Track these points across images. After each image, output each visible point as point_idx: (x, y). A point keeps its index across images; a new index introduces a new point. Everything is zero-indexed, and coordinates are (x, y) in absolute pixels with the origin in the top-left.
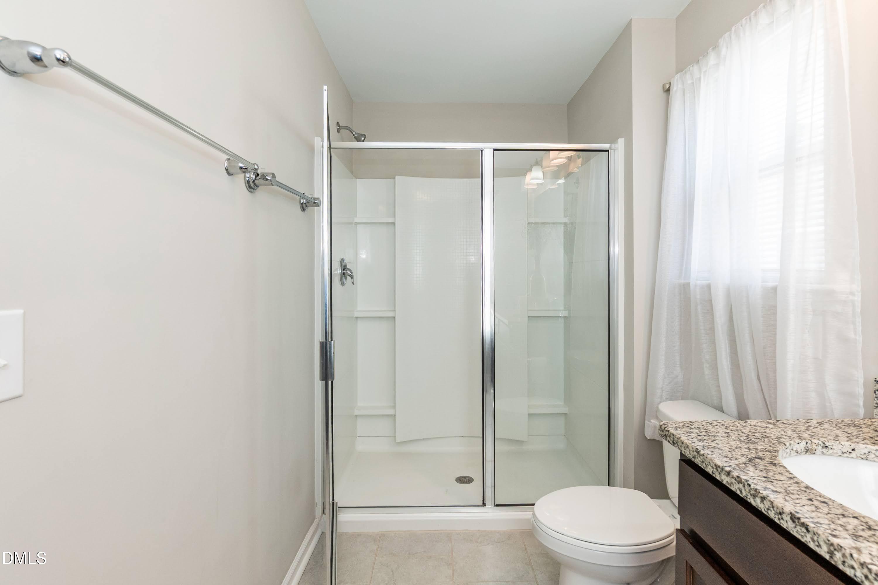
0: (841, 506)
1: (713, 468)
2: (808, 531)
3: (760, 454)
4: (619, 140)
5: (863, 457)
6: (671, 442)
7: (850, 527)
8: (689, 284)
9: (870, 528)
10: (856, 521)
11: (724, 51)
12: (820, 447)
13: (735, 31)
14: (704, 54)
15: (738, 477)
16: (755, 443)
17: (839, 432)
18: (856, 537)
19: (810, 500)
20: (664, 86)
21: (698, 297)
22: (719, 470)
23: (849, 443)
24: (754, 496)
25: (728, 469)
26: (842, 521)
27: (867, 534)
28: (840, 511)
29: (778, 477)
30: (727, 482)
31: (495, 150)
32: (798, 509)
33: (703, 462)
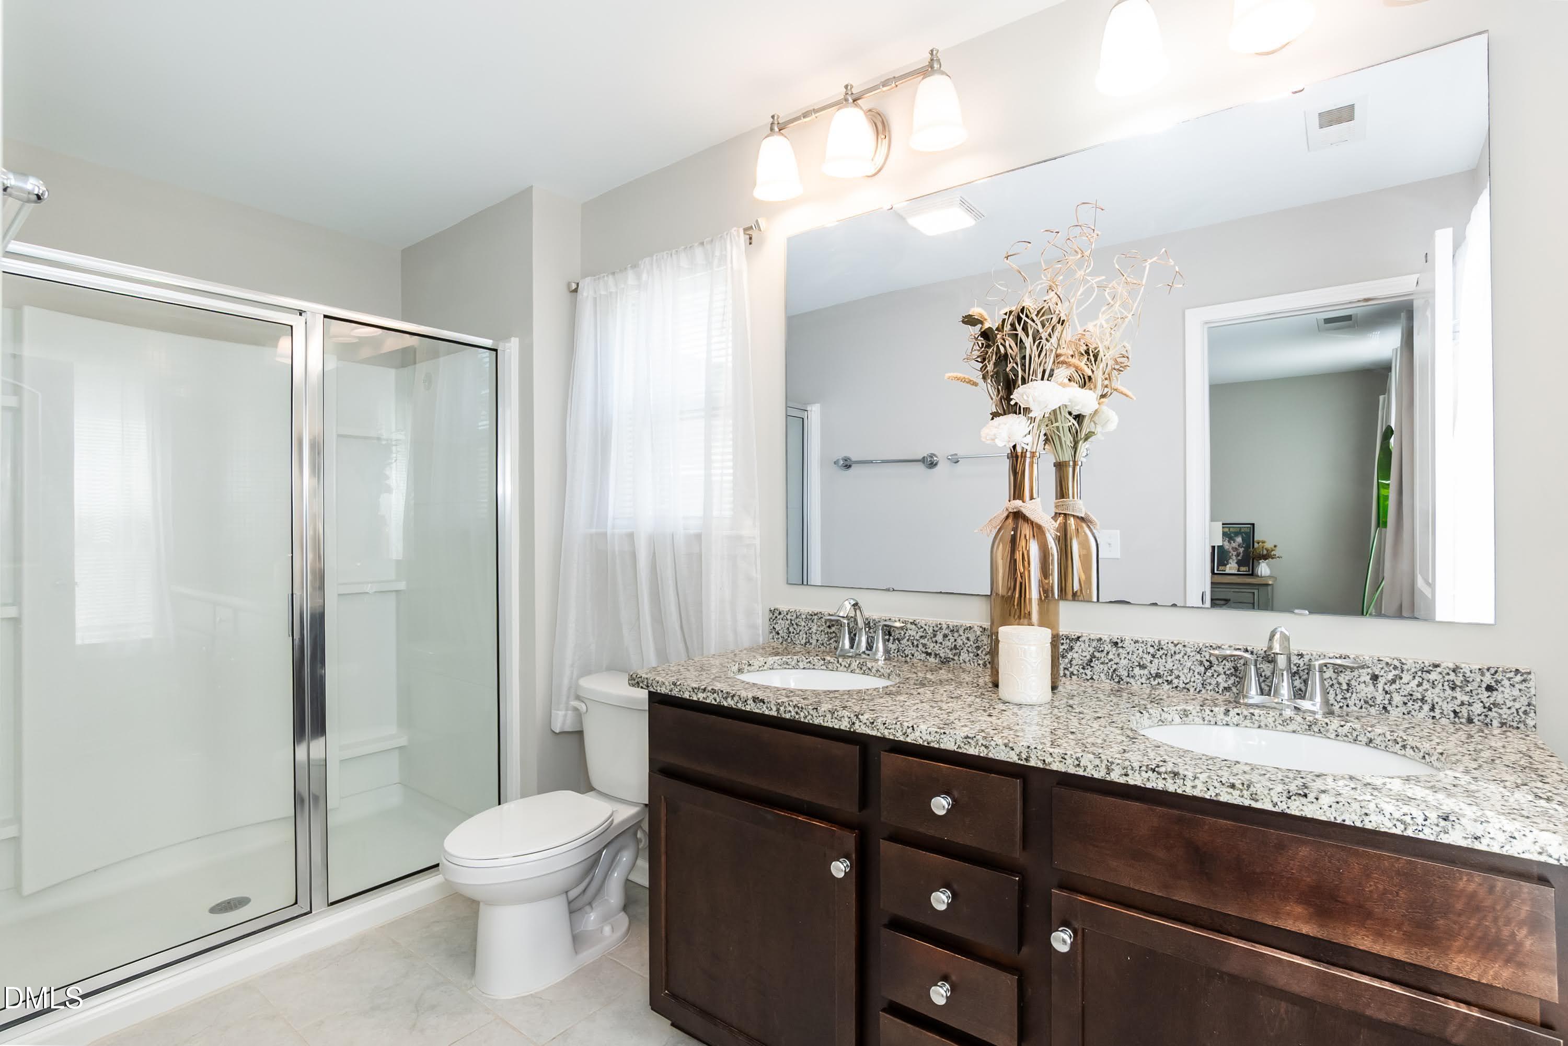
0: (776, 687)
1: (690, 692)
2: (764, 703)
3: (717, 675)
4: (513, 339)
5: (771, 667)
6: (644, 687)
7: (783, 694)
8: (605, 535)
9: (792, 692)
10: (785, 691)
11: (644, 276)
12: (746, 666)
13: (657, 260)
14: (624, 270)
15: (712, 689)
16: (708, 670)
17: (754, 654)
18: (788, 697)
19: (759, 688)
20: (569, 285)
21: (617, 549)
22: (696, 691)
23: (763, 658)
24: (726, 698)
25: (703, 687)
26: (779, 692)
27: (792, 694)
28: (776, 689)
29: (735, 683)
30: (703, 698)
31: (325, 316)
32: (755, 694)
33: (680, 691)
